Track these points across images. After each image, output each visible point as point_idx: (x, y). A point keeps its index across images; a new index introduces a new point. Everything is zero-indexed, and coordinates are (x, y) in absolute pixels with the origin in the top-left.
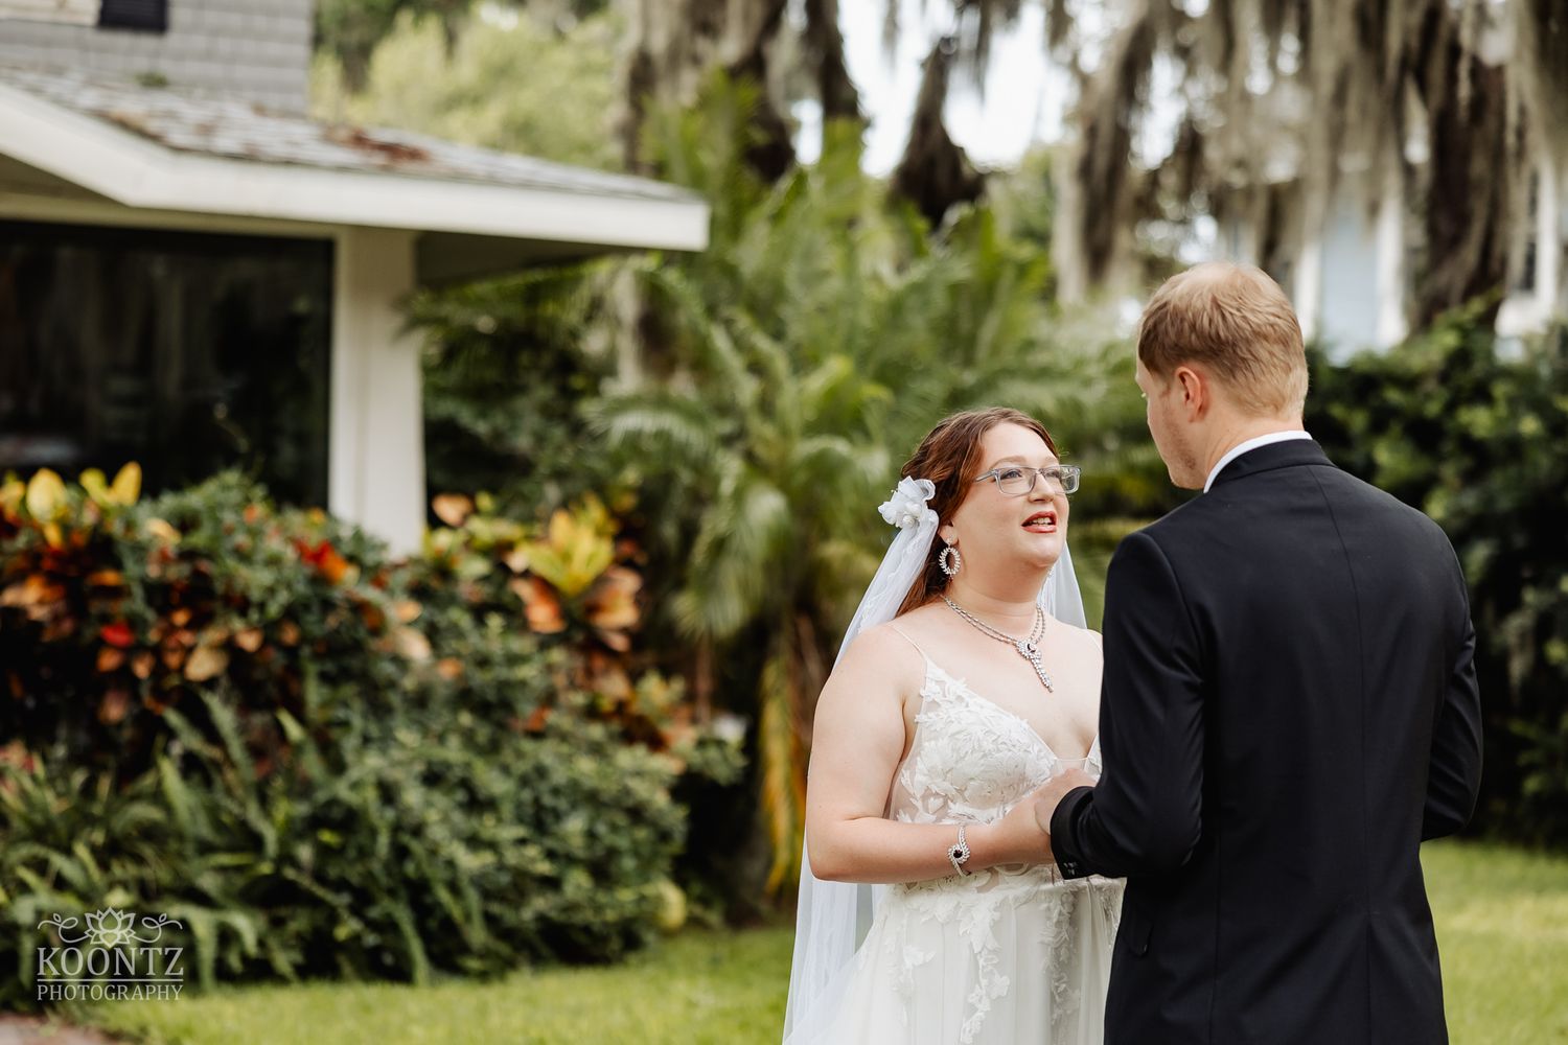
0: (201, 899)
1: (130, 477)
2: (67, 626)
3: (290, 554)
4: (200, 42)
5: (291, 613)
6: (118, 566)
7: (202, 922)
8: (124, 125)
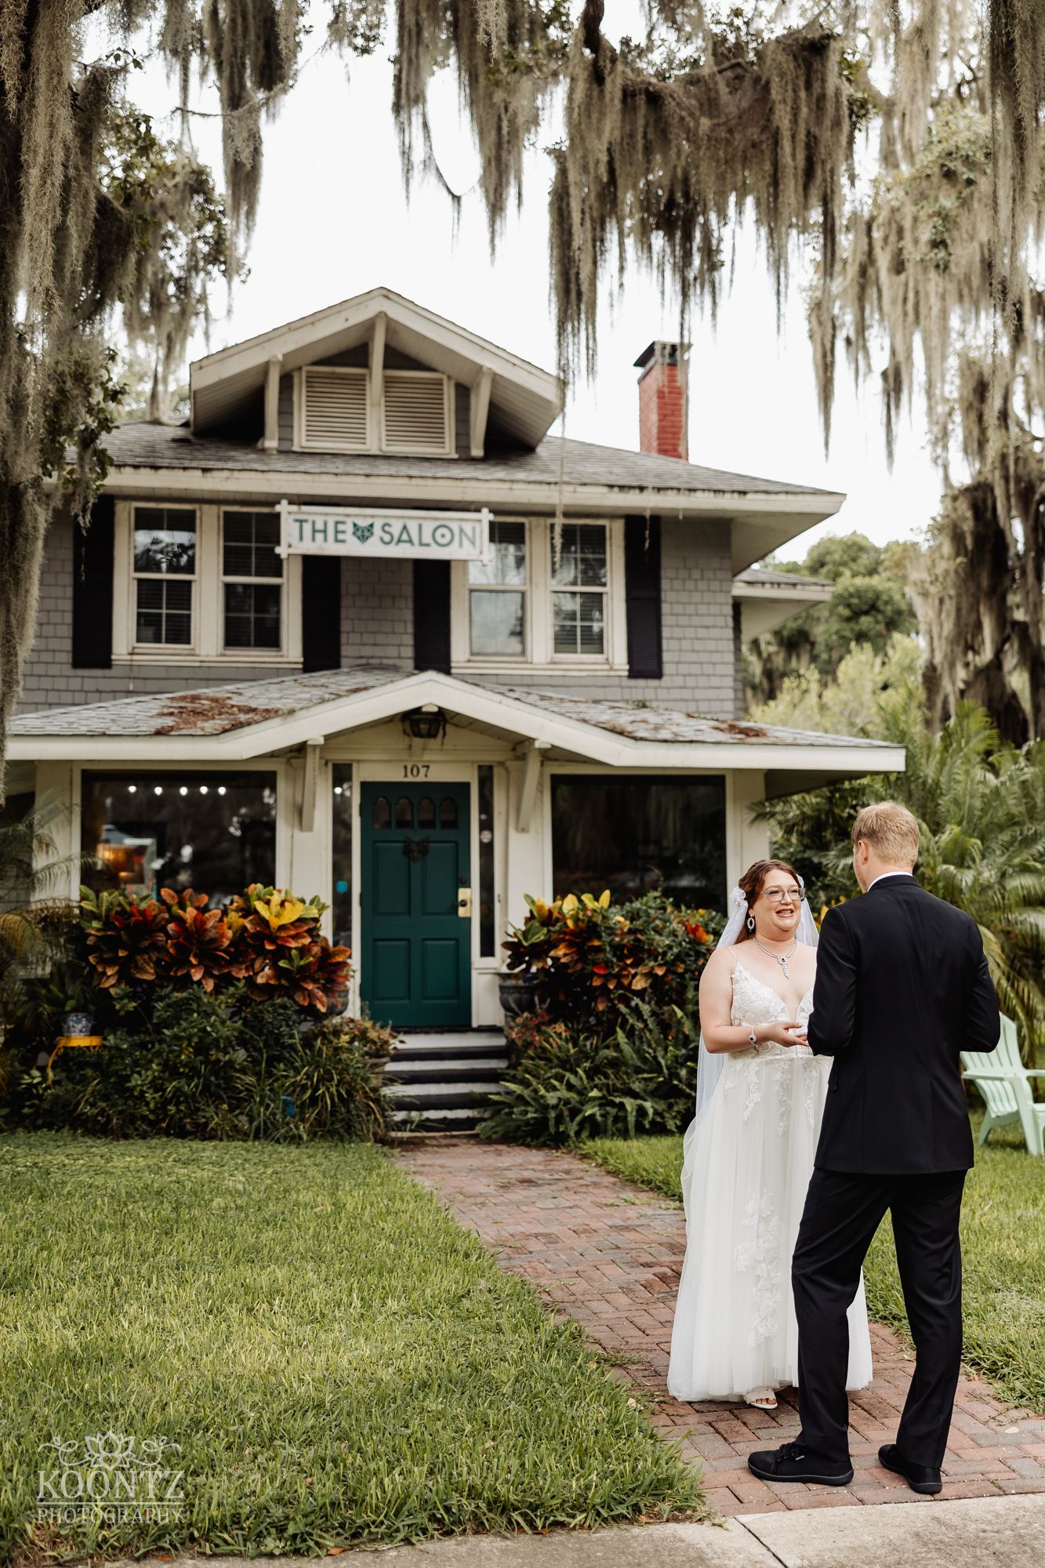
0: (634, 1095)
1: (606, 896)
2: (579, 967)
3: (680, 930)
4: (679, 681)
5: (679, 958)
6: (600, 938)
7: (630, 1104)
8: (613, 730)
